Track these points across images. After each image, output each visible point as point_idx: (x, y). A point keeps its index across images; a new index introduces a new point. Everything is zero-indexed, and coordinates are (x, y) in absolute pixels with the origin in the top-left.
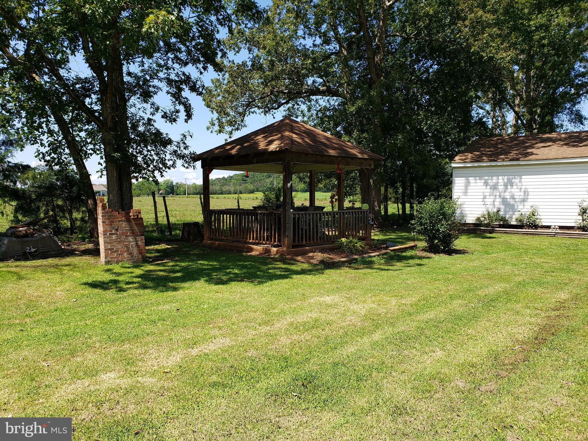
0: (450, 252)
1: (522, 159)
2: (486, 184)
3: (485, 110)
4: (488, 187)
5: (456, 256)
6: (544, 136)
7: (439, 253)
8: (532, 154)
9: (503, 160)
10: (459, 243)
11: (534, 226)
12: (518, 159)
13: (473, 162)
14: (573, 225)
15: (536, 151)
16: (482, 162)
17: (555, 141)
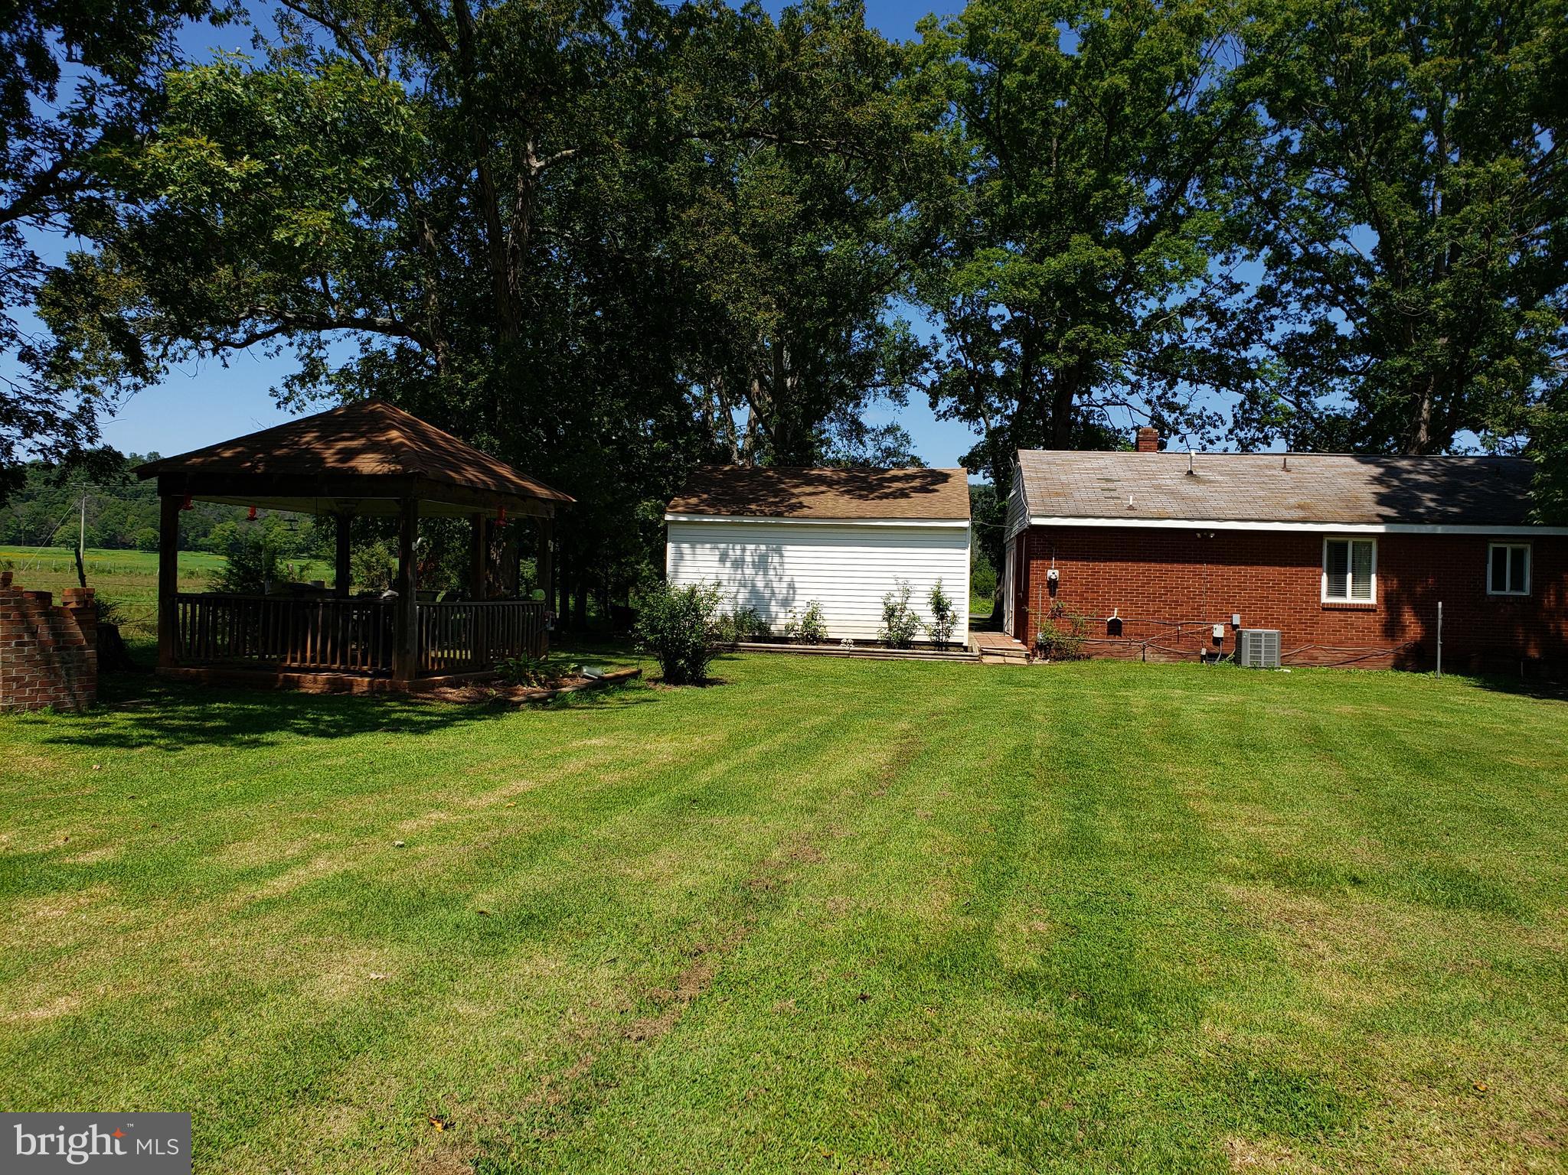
0: (703, 682)
1: (786, 514)
2: (724, 557)
4: (728, 564)
5: (709, 688)
6: (813, 473)
7: (685, 683)
8: (801, 506)
9: (753, 513)
10: (714, 668)
11: (815, 638)
12: (780, 515)
13: (702, 513)
14: (874, 637)
15: (805, 500)
16: (718, 514)
17: (830, 483)
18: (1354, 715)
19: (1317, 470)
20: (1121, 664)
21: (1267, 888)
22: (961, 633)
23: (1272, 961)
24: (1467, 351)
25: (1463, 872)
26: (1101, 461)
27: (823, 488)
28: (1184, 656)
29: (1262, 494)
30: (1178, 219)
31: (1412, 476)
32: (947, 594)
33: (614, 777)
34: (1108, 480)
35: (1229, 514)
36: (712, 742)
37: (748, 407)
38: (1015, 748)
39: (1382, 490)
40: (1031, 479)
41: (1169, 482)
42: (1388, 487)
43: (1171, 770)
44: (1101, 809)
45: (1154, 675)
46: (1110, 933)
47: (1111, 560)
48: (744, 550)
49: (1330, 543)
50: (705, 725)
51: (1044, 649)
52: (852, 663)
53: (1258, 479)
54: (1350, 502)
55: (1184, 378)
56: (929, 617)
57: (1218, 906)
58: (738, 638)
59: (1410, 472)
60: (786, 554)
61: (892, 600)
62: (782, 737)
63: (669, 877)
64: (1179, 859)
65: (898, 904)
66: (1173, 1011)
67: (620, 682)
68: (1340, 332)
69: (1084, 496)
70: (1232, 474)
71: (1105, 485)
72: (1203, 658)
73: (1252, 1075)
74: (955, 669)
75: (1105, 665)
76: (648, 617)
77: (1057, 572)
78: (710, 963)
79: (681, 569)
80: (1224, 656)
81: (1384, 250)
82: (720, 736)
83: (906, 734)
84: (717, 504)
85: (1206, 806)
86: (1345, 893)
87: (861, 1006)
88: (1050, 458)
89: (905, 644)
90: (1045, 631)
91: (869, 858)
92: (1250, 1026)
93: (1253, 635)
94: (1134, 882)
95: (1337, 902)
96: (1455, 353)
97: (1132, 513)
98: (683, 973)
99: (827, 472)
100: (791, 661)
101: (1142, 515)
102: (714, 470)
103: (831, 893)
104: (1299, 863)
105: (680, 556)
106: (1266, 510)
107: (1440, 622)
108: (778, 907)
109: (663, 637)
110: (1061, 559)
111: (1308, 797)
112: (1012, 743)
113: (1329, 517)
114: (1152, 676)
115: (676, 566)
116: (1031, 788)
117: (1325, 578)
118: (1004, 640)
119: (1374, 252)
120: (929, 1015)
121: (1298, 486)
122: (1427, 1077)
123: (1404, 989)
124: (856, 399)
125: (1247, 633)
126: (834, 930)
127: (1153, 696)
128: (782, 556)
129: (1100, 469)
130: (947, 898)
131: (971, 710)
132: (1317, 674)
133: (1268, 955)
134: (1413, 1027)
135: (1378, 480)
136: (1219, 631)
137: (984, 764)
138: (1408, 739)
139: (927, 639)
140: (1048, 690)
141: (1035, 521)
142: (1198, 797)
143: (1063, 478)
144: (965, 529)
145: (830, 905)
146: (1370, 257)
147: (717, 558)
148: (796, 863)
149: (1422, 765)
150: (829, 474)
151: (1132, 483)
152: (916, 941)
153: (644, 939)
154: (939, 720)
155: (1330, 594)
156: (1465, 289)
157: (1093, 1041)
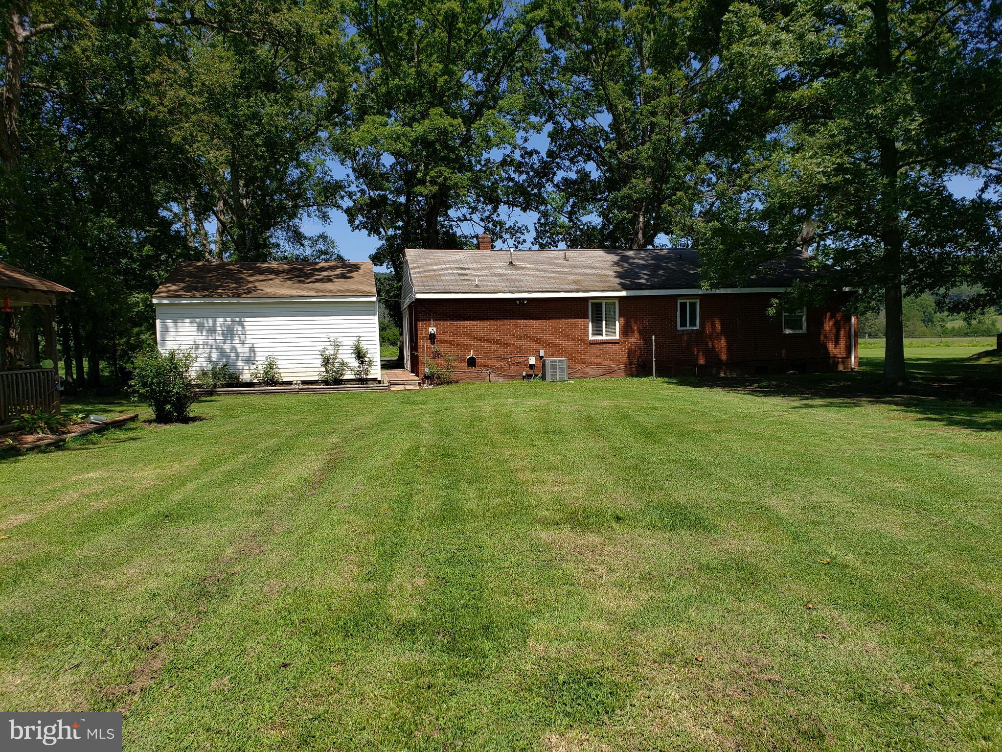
0: (186, 420)
1: (244, 295)
2: (200, 328)
3: (171, 211)
4: (204, 333)
5: (191, 425)
6: (264, 266)
7: (172, 422)
8: (256, 289)
9: (220, 296)
10: (194, 409)
11: (273, 382)
12: (239, 296)
13: (179, 296)
14: (316, 378)
15: (257, 284)
16: (193, 297)
17: (277, 273)
18: (610, 407)
19: (584, 259)
20: (477, 385)
21: (566, 530)
22: (376, 372)
23: (572, 585)
24: (661, 186)
25: (677, 504)
26: (457, 256)
27: (272, 277)
28: (512, 377)
29: (553, 275)
30: (495, 99)
31: (636, 261)
32: (364, 346)
33: (103, 503)
34: (462, 269)
35: (535, 288)
36: (187, 467)
37: (216, 222)
38: (409, 450)
39: (619, 269)
40: (414, 268)
41: (498, 269)
42: (623, 267)
43: (507, 453)
44: (463, 486)
45: (496, 390)
46: (468, 580)
47: (467, 320)
48: (215, 322)
49: (592, 304)
50: (184, 454)
51: (429, 378)
52: (300, 397)
53: (550, 266)
54: (603, 278)
55: (504, 202)
56: (354, 363)
57: (536, 548)
58: (215, 385)
59: (634, 258)
60: (245, 324)
61: (327, 352)
62: (242, 458)
63: (138, 583)
64: (512, 516)
65: (318, 579)
66: (510, 635)
67: (118, 425)
68: (592, 178)
69: (448, 279)
70: (536, 263)
71: (460, 272)
72: (524, 377)
73: (561, 678)
74: (372, 396)
75: (467, 386)
76: (139, 375)
77: (435, 329)
78: (163, 654)
79: (168, 338)
80: (536, 375)
81: (615, 125)
82: (194, 462)
83: (335, 447)
84: (191, 289)
85: (528, 476)
86: (612, 527)
87: (283, 672)
88: (426, 255)
89: (338, 382)
90: (430, 368)
91: (300, 545)
92: (559, 638)
93: (552, 362)
94: (483, 537)
95: (609, 535)
96: (655, 187)
97: (477, 290)
98: (138, 668)
99: (274, 265)
100: (256, 400)
101: (483, 290)
102: (190, 265)
103: (268, 579)
104: (584, 510)
105: (166, 330)
106: (556, 285)
107: (654, 347)
108: (225, 596)
109: (152, 389)
110: (437, 320)
111: (588, 463)
112: (407, 445)
113: (591, 287)
114: (495, 391)
115: (163, 336)
116: (418, 477)
117: (590, 325)
118: (405, 374)
119: (610, 126)
120: (336, 670)
121: (574, 269)
122: (667, 656)
123: (651, 593)
124: (293, 216)
125: (549, 360)
126: (267, 609)
127: (496, 404)
128: (243, 326)
129: (457, 261)
130: (356, 569)
131: (381, 425)
132: (589, 383)
133: (568, 581)
134: (657, 621)
135: (617, 264)
136: (532, 361)
137: (388, 463)
138: (641, 419)
139: (353, 377)
140: (431, 406)
141: (419, 296)
142: (523, 469)
143: (435, 267)
144: (373, 302)
145: (266, 589)
146: (607, 129)
147: (195, 329)
148: (243, 557)
149: (649, 435)
150: (276, 266)
151: (477, 270)
152: (330, 609)
153: (107, 641)
154: (359, 433)
155: (594, 334)
156: (658, 149)
157: (454, 672)
